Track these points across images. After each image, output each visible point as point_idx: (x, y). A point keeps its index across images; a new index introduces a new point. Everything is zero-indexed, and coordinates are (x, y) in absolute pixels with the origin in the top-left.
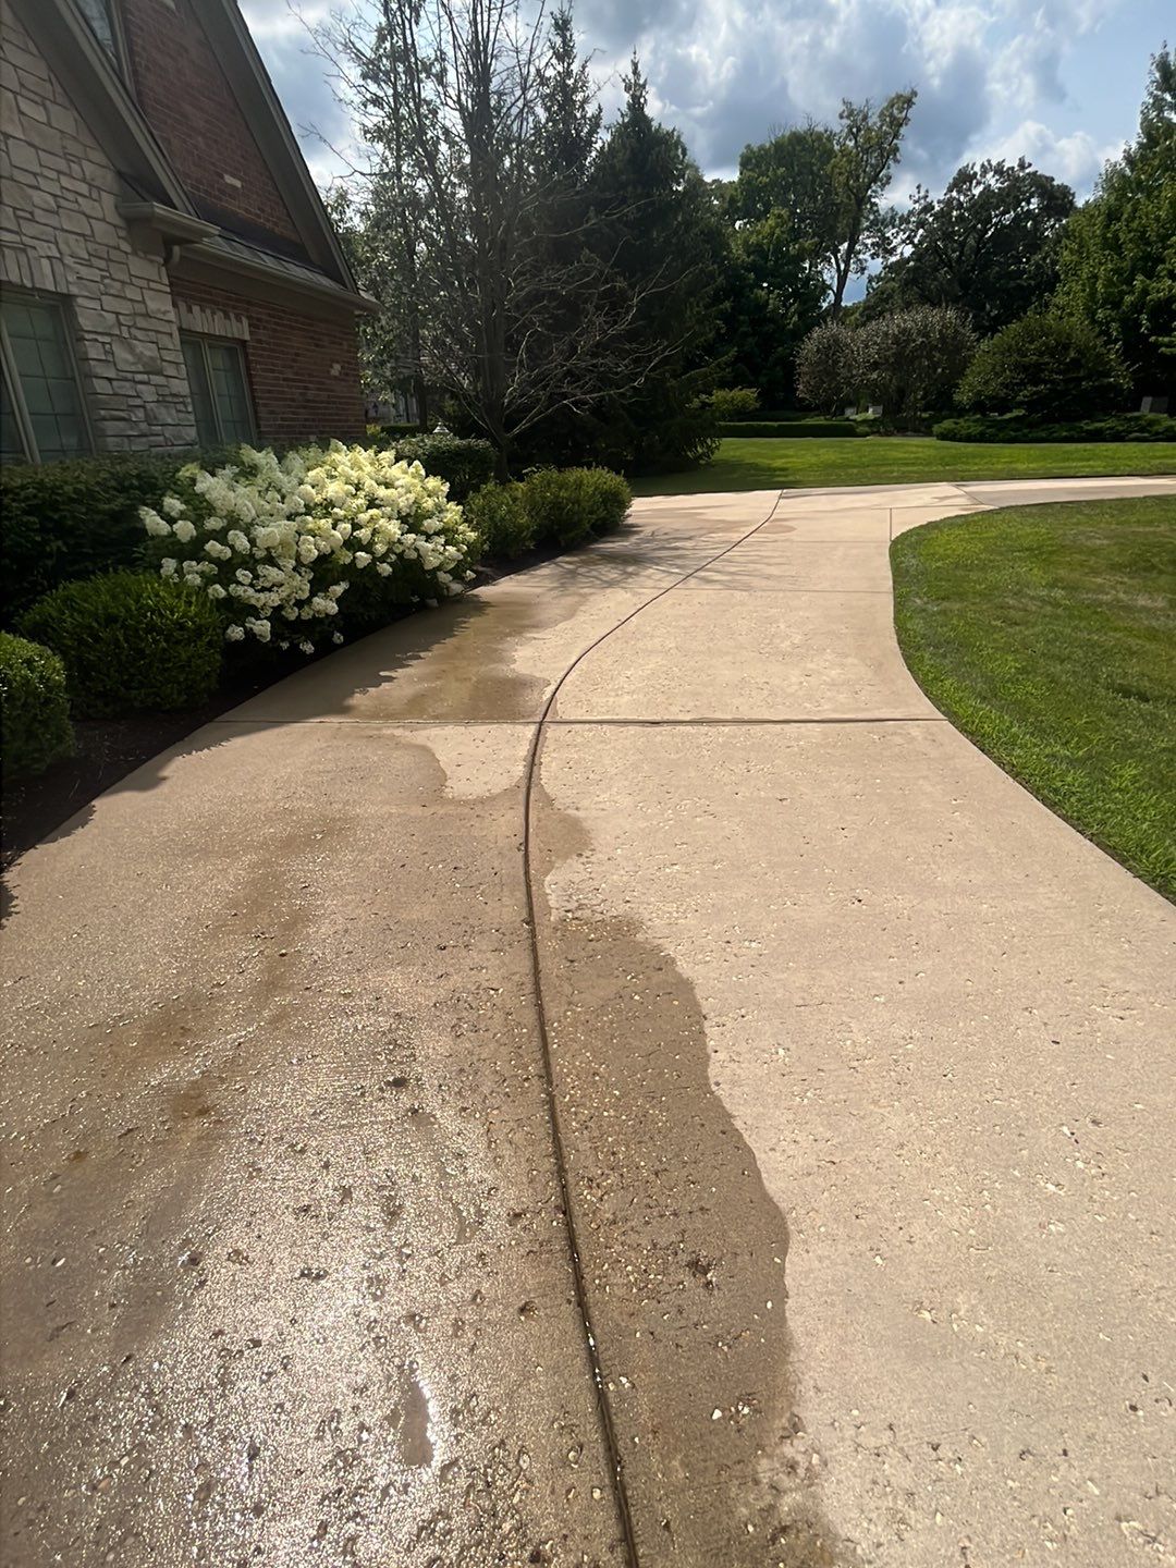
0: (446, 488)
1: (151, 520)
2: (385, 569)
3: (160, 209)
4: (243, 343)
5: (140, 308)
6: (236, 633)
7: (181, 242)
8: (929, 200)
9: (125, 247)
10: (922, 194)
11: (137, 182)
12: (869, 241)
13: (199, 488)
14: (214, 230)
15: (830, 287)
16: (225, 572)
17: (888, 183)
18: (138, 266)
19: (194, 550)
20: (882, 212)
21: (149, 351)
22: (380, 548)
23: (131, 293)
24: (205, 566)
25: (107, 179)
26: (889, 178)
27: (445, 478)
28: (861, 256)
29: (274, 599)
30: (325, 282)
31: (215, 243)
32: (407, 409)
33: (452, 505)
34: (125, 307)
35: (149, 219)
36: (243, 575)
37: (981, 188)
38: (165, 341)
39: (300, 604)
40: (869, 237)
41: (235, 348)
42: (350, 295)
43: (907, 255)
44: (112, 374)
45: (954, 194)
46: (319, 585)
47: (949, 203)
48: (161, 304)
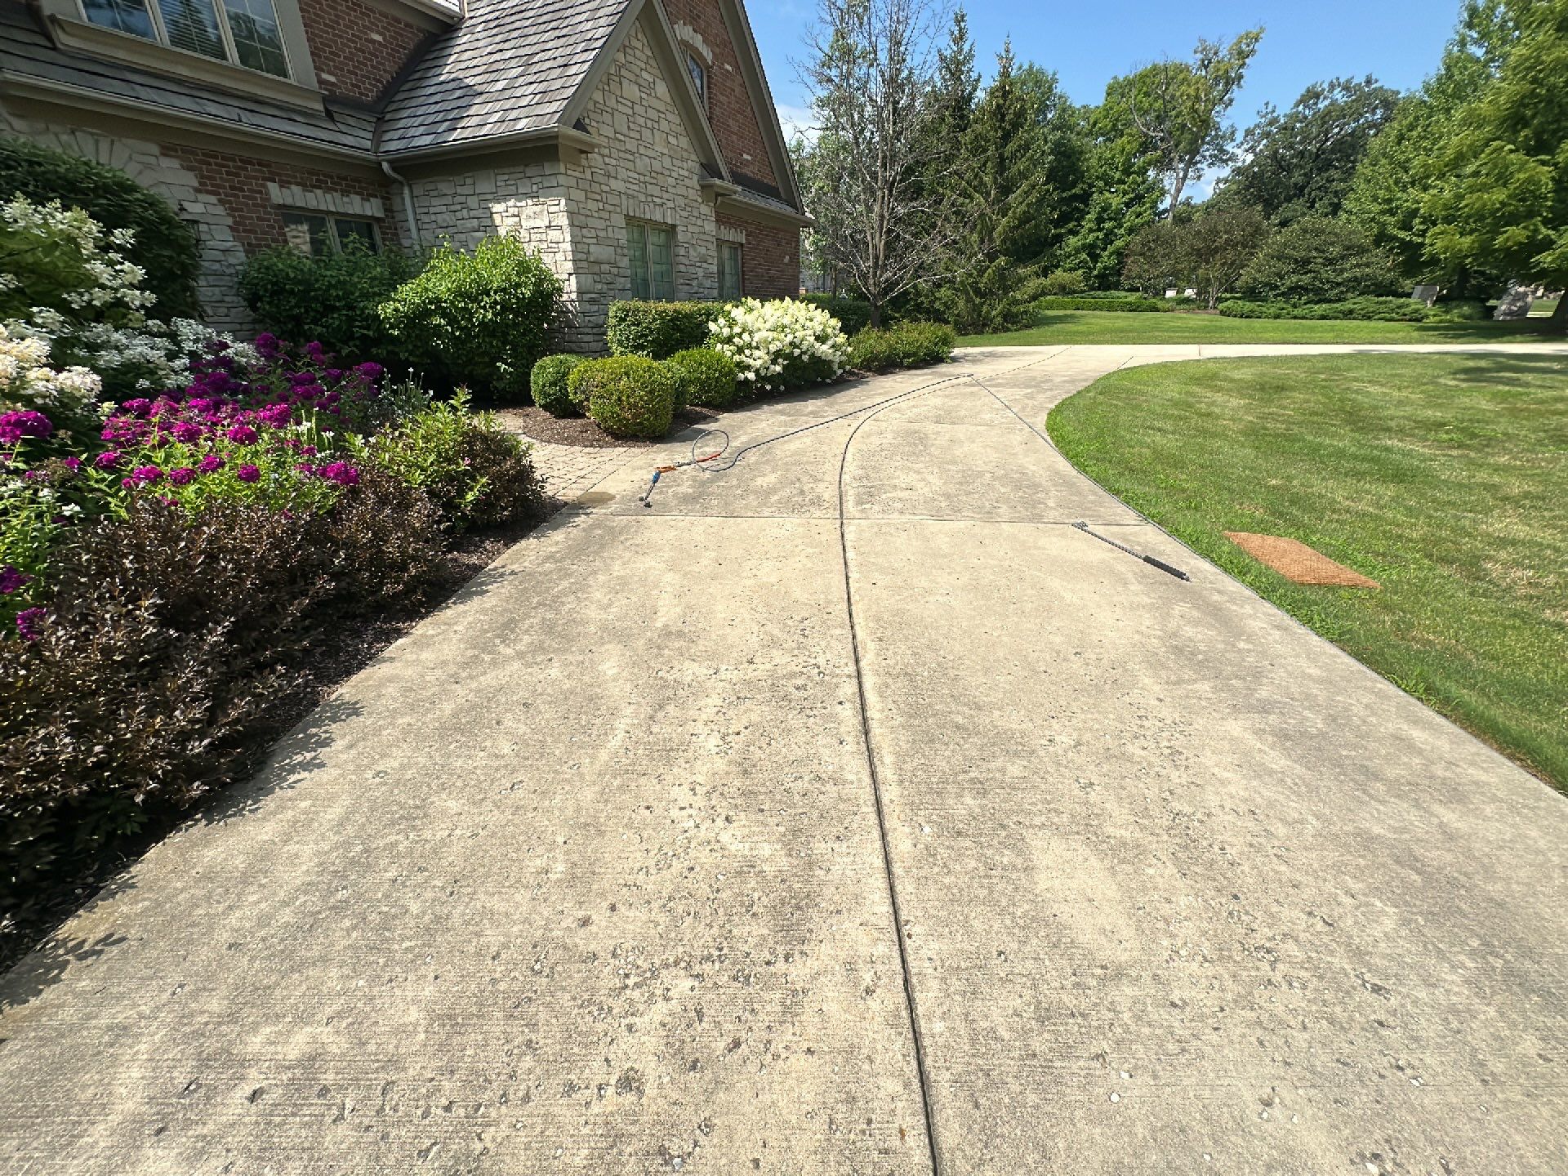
0: (840, 324)
1: (712, 326)
2: (805, 358)
3: (718, 181)
4: (742, 245)
5: (701, 230)
6: (741, 376)
7: (723, 195)
8: (1275, 115)
9: (700, 200)
10: (1270, 109)
11: (709, 168)
12: (1207, 153)
13: (732, 315)
14: (739, 189)
15: (1168, 192)
16: (740, 350)
17: (1230, 104)
18: (705, 209)
19: (729, 340)
20: (1223, 129)
21: (703, 250)
22: (804, 348)
23: (699, 222)
24: (732, 348)
25: (697, 167)
26: (1231, 100)
27: (841, 319)
28: (1199, 166)
29: (758, 363)
30: (789, 209)
31: (739, 193)
32: (824, 284)
33: (842, 335)
34: (697, 230)
35: (711, 186)
36: (747, 352)
37: (1327, 102)
38: (710, 246)
39: (767, 368)
40: (1208, 150)
41: (736, 247)
42: (799, 216)
43: (1248, 162)
44: (687, 263)
45: (1301, 108)
46: (774, 362)
47: (1295, 117)
48: (710, 227)
